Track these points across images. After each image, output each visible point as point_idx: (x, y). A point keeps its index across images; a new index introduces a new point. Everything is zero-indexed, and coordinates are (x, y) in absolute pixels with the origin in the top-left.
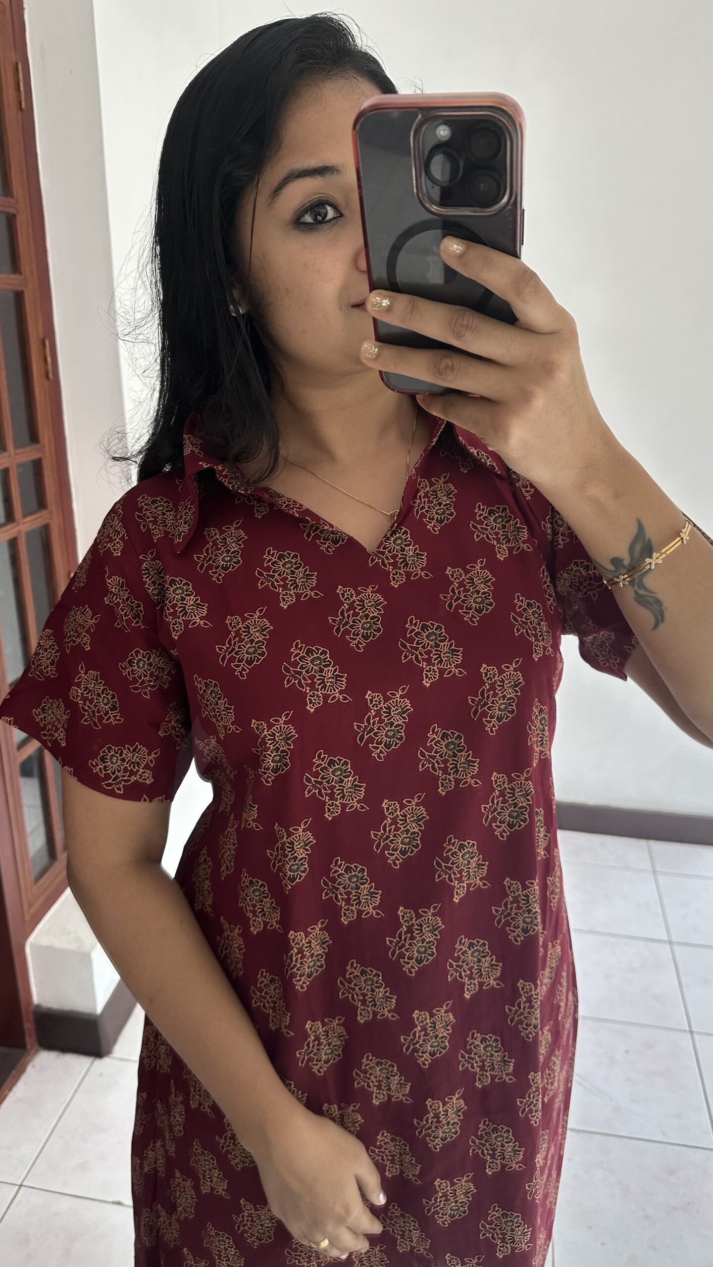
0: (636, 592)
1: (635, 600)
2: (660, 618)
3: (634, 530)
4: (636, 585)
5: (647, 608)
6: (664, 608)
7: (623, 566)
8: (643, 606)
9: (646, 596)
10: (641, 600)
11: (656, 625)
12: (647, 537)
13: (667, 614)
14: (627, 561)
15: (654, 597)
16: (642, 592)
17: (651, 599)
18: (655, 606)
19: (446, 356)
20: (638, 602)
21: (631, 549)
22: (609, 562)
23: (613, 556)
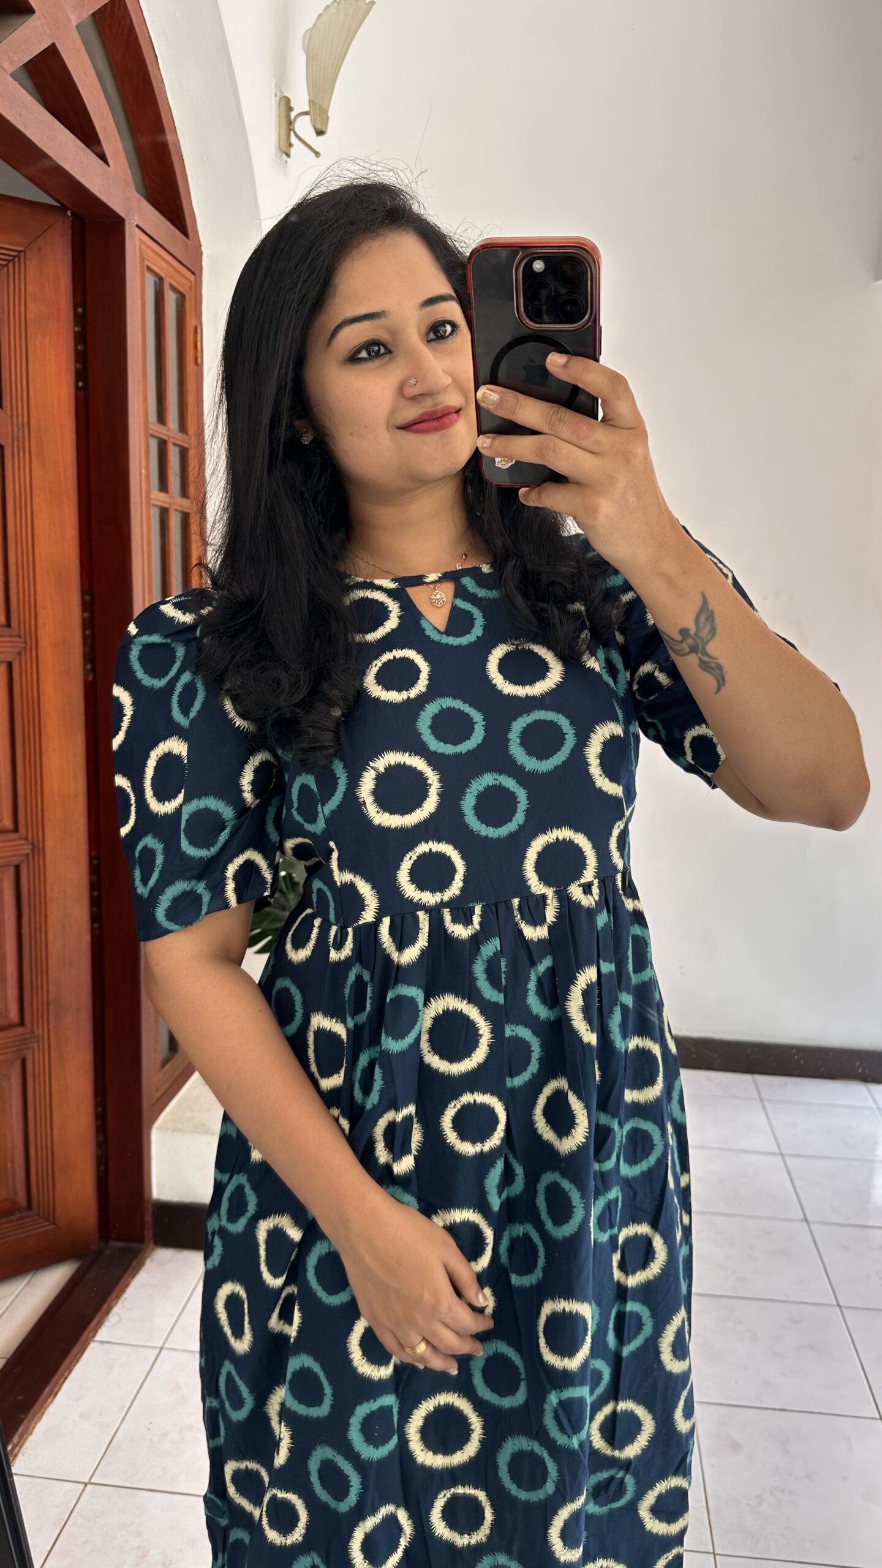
0: (700, 659)
1: (700, 666)
2: (721, 681)
3: (700, 603)
4: (700, 653)
6: (724, 672)
7: (689, 636)
8: (706, 671)
9: (709, 662)
10: (703, 666)
11: (719, 689)
12: (710, 607)
13: (727, 677)
14: (693, 631)
15: (717, 664)
16: (705, 659)
17: (712, 665)
18: (717, 671)
20: (702, 669)
21: (697, 620)
22: (677, 631)
23: (680, 627)
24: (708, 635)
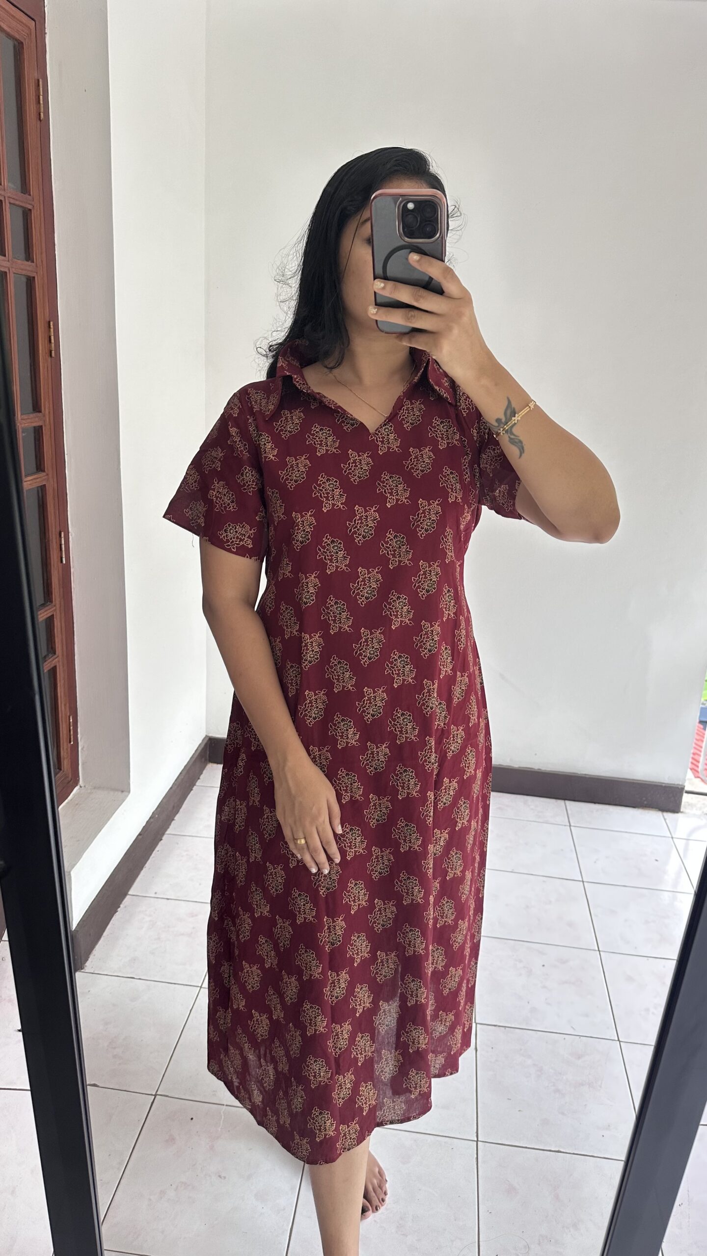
0: (509, 437)
1: (509, 441)
2: (522, 450)
3: (506, 403)
4: (509, 433)
5: (514, 445)
6: (523, 444)
7: (501, 422)
8: (513, 444)
9: (514, 439)
10: (512, 441)
11: (521, 455)
12: (513, 406)
13: (525, 448)
14: (503, 420)
15: (518, 439)
16: (513, 437)
17: (517, 441)
18: (520, 444)
19: (411, 311)
20: (510, 442)
21: (505, 414)
22: (495, 421)
23: (496, 418)
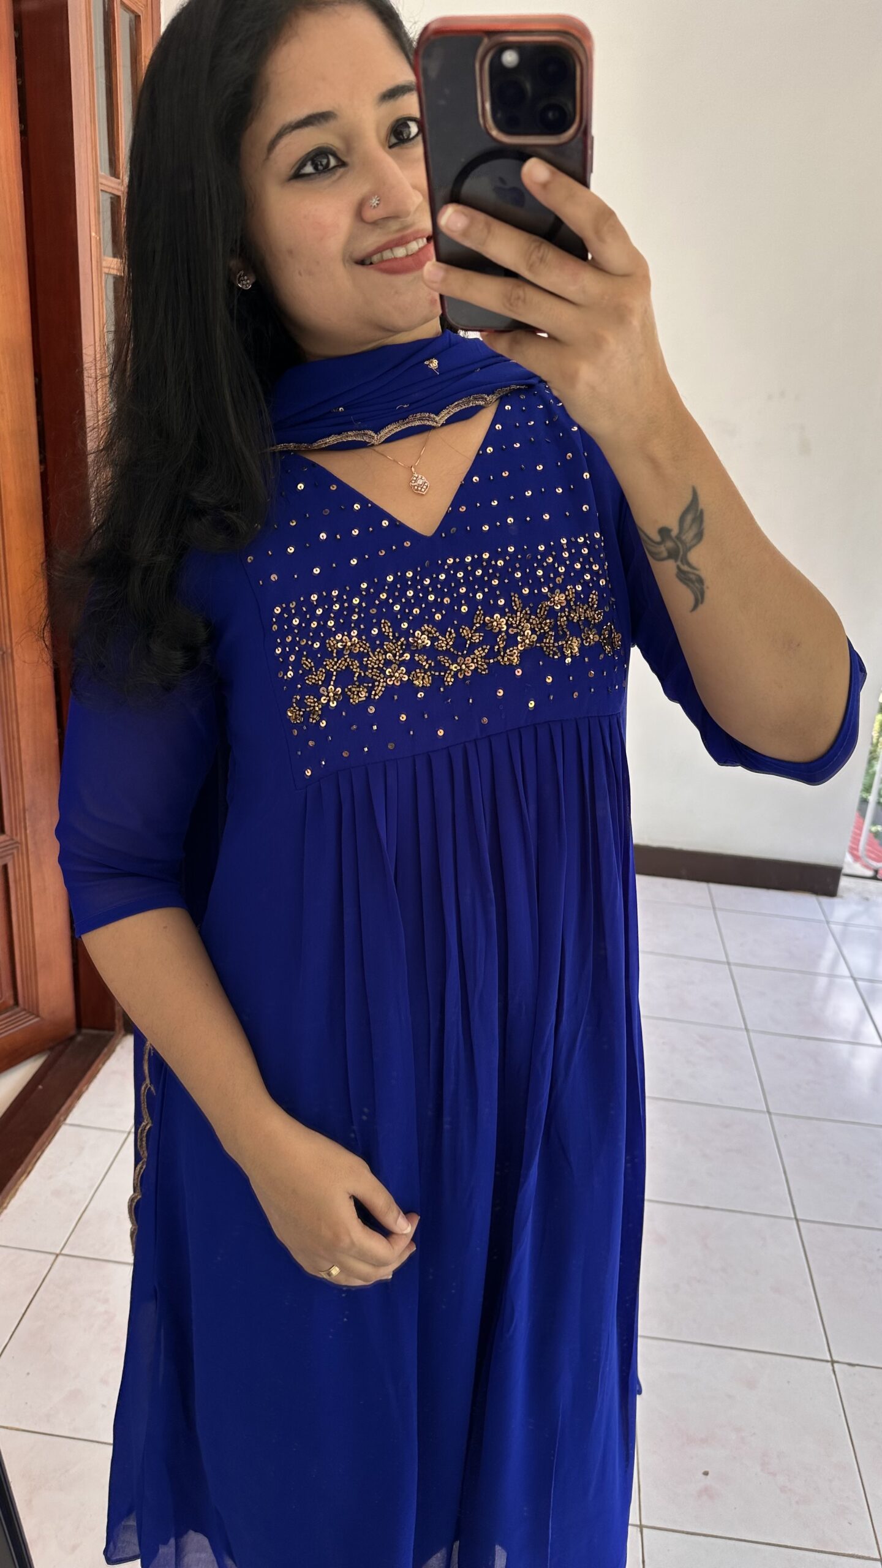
0: (679, 568)
1: (678, 576)
2: (700, 597)
3: (686, 497)
4: (679, 560)
6: (706, 585)
8: (683, 582)
9: (688, 572)
10: (682, 577)
11: (695, 607)
12: (700, 507)
13: (709, 593)
14: (675, 533)
15: (696, 574)
17: (693, 576)
18: (697, 584)
19: (518, 287)
21: (682, 520)
22: (656, 530)
24: (692, 540)
